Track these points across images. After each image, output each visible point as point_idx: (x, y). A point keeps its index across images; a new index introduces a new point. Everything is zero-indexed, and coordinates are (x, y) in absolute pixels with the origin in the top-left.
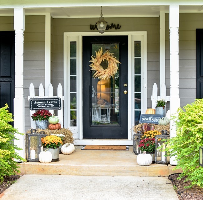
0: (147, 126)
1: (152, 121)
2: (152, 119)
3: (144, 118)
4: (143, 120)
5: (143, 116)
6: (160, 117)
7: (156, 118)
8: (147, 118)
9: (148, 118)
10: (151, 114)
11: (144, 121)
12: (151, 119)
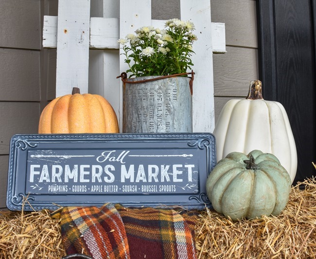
0: (133, 240)
1: (127, 189)
2: (127, 174)
3: (50, 163)
4: (45, 184)
5: (34, 149)
6: (191, 147)
7: (159, 162)
8: (71, 163)
9: (80, 162)
10: (98, 129)
11: (54, 189)
12: (117, 173)
